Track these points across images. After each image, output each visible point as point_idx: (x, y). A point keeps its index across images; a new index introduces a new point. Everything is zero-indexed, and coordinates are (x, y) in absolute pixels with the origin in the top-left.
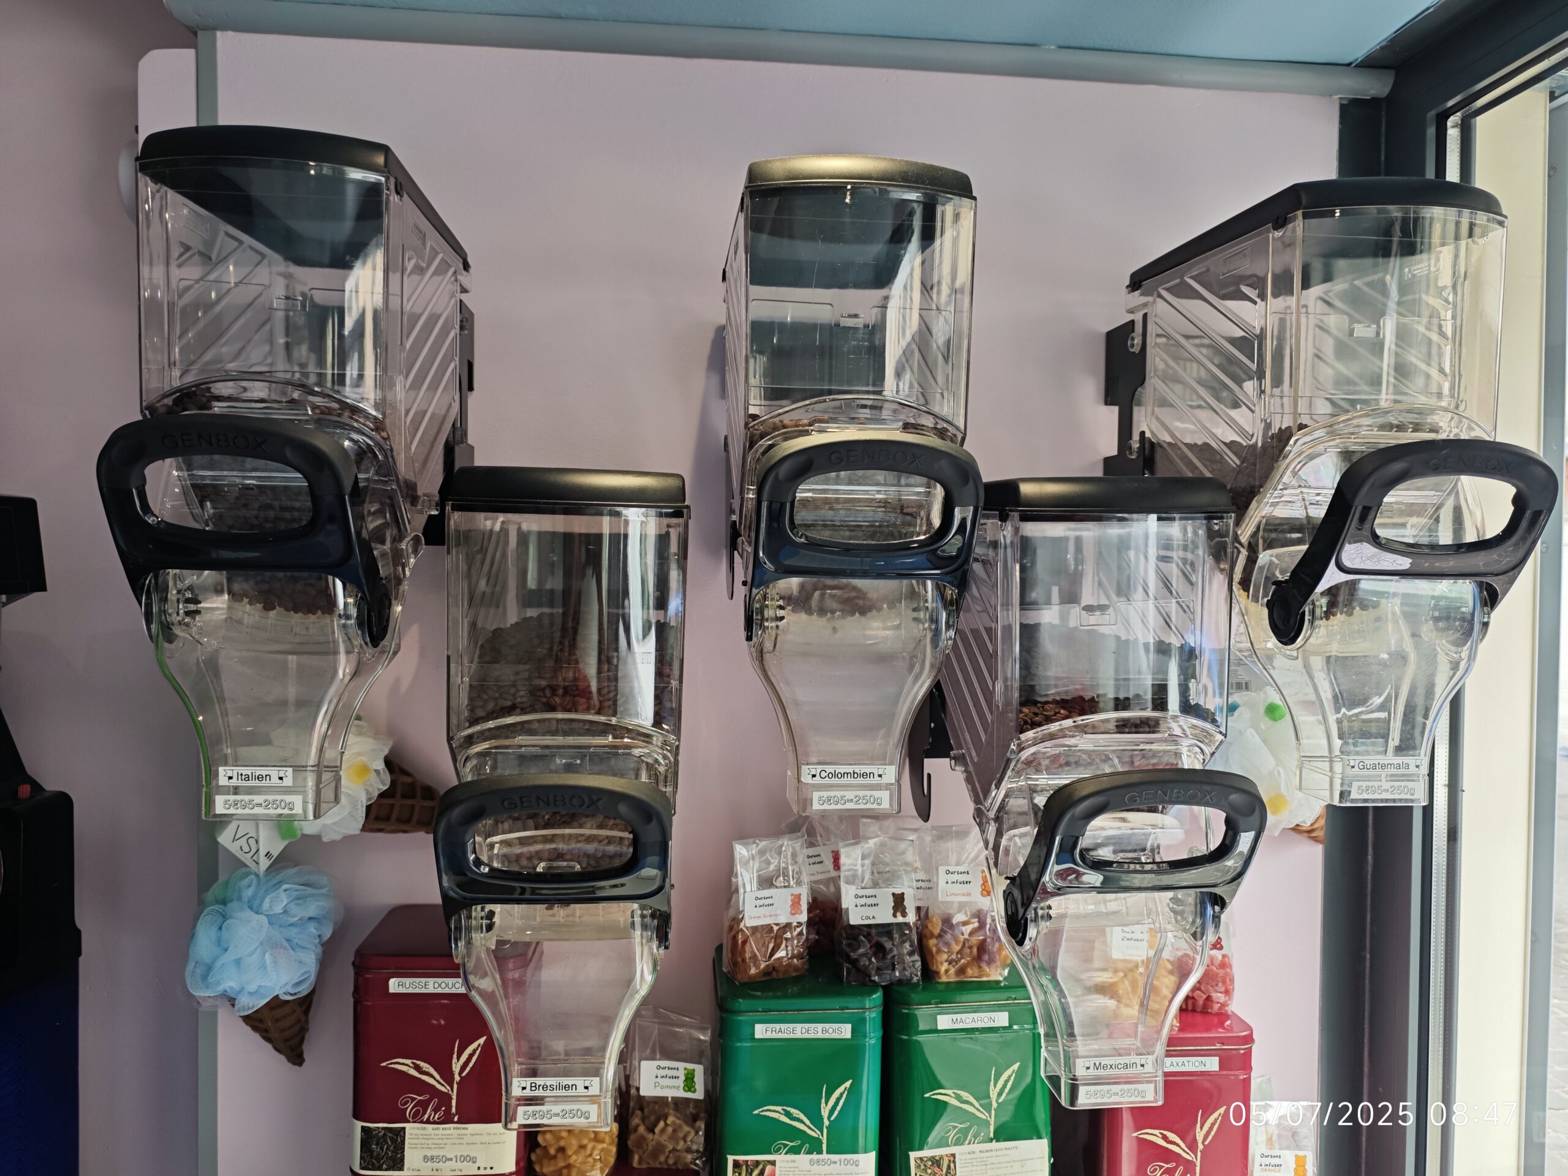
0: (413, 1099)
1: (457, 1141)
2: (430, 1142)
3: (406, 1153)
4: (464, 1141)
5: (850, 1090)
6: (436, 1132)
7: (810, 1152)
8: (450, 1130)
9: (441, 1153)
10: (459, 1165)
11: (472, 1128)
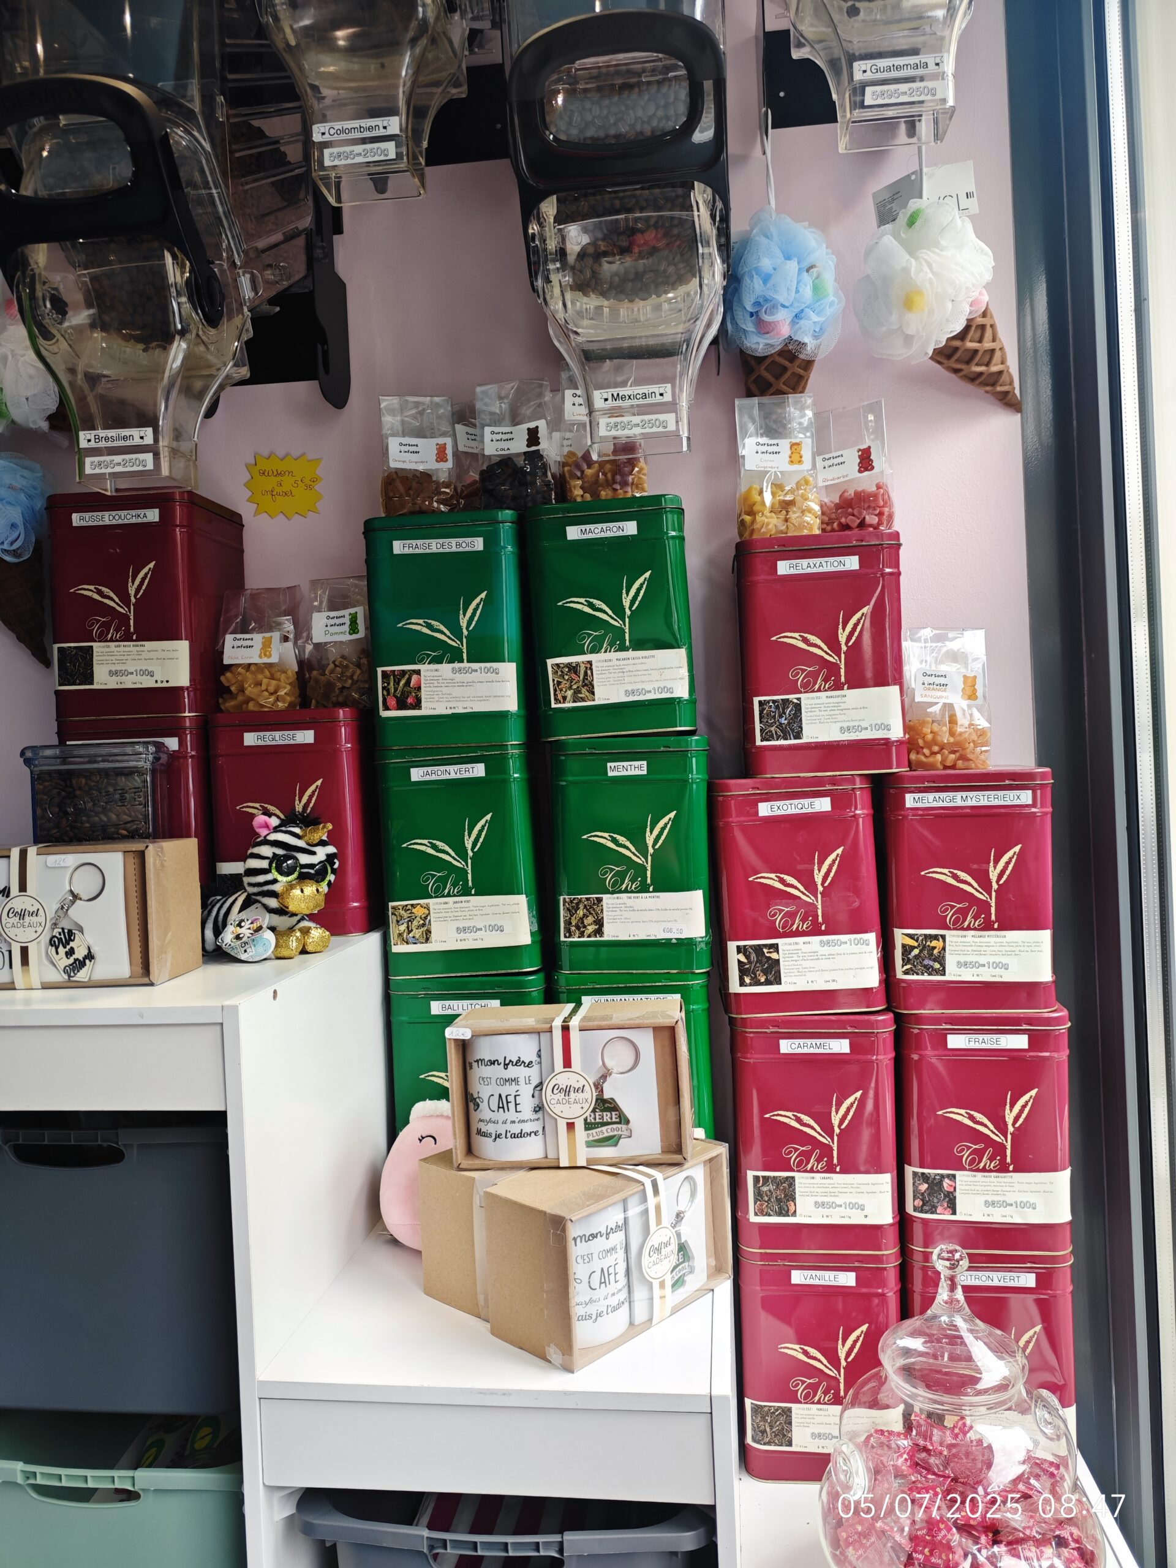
0: (98, 621)
1: (137, 657)
2: (113, 658)
3: (94, 669)
4: (142, 657)
5: (487, 601)
6: (118, 649)
7: (451, 661)
8: (130, 647)
9: (123, 668)
10: (139, 678)
11: (149, 645)
